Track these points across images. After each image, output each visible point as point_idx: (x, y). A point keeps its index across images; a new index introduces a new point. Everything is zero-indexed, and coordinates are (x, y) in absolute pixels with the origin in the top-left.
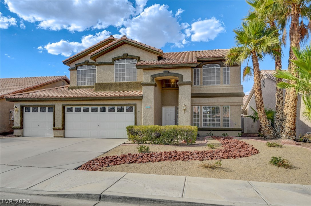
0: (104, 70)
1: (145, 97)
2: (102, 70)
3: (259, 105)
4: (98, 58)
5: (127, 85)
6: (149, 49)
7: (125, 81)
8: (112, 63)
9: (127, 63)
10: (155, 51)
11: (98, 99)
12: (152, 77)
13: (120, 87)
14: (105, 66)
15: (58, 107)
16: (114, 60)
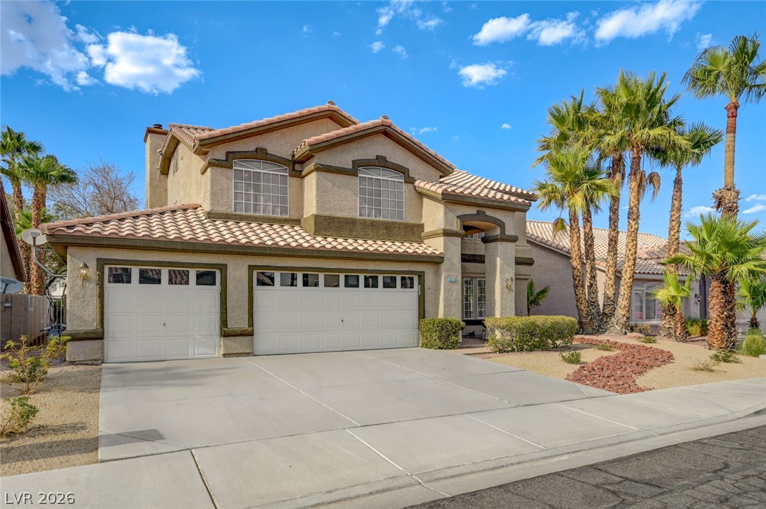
0: (334, 185)
1: (448, 258)
2: (329, 184)
3: (581, 282)
4: (320, 153)
5: (387, 228)
6: (433, 158)
7: (381, 219)
8: (352, 172)
9: (384, 178)
10: (444, 165)
11: (356, 256)
12: (461, 220)
13: (373, 232)
14: (335, 175)
15: (238, 271)
16: (359, 165)
